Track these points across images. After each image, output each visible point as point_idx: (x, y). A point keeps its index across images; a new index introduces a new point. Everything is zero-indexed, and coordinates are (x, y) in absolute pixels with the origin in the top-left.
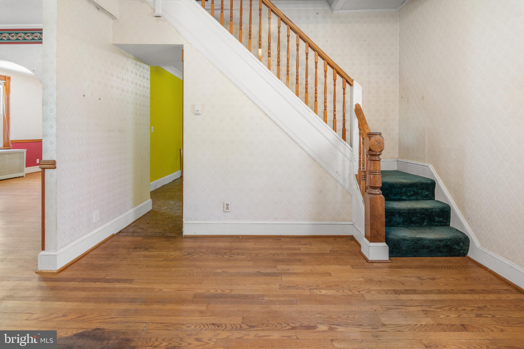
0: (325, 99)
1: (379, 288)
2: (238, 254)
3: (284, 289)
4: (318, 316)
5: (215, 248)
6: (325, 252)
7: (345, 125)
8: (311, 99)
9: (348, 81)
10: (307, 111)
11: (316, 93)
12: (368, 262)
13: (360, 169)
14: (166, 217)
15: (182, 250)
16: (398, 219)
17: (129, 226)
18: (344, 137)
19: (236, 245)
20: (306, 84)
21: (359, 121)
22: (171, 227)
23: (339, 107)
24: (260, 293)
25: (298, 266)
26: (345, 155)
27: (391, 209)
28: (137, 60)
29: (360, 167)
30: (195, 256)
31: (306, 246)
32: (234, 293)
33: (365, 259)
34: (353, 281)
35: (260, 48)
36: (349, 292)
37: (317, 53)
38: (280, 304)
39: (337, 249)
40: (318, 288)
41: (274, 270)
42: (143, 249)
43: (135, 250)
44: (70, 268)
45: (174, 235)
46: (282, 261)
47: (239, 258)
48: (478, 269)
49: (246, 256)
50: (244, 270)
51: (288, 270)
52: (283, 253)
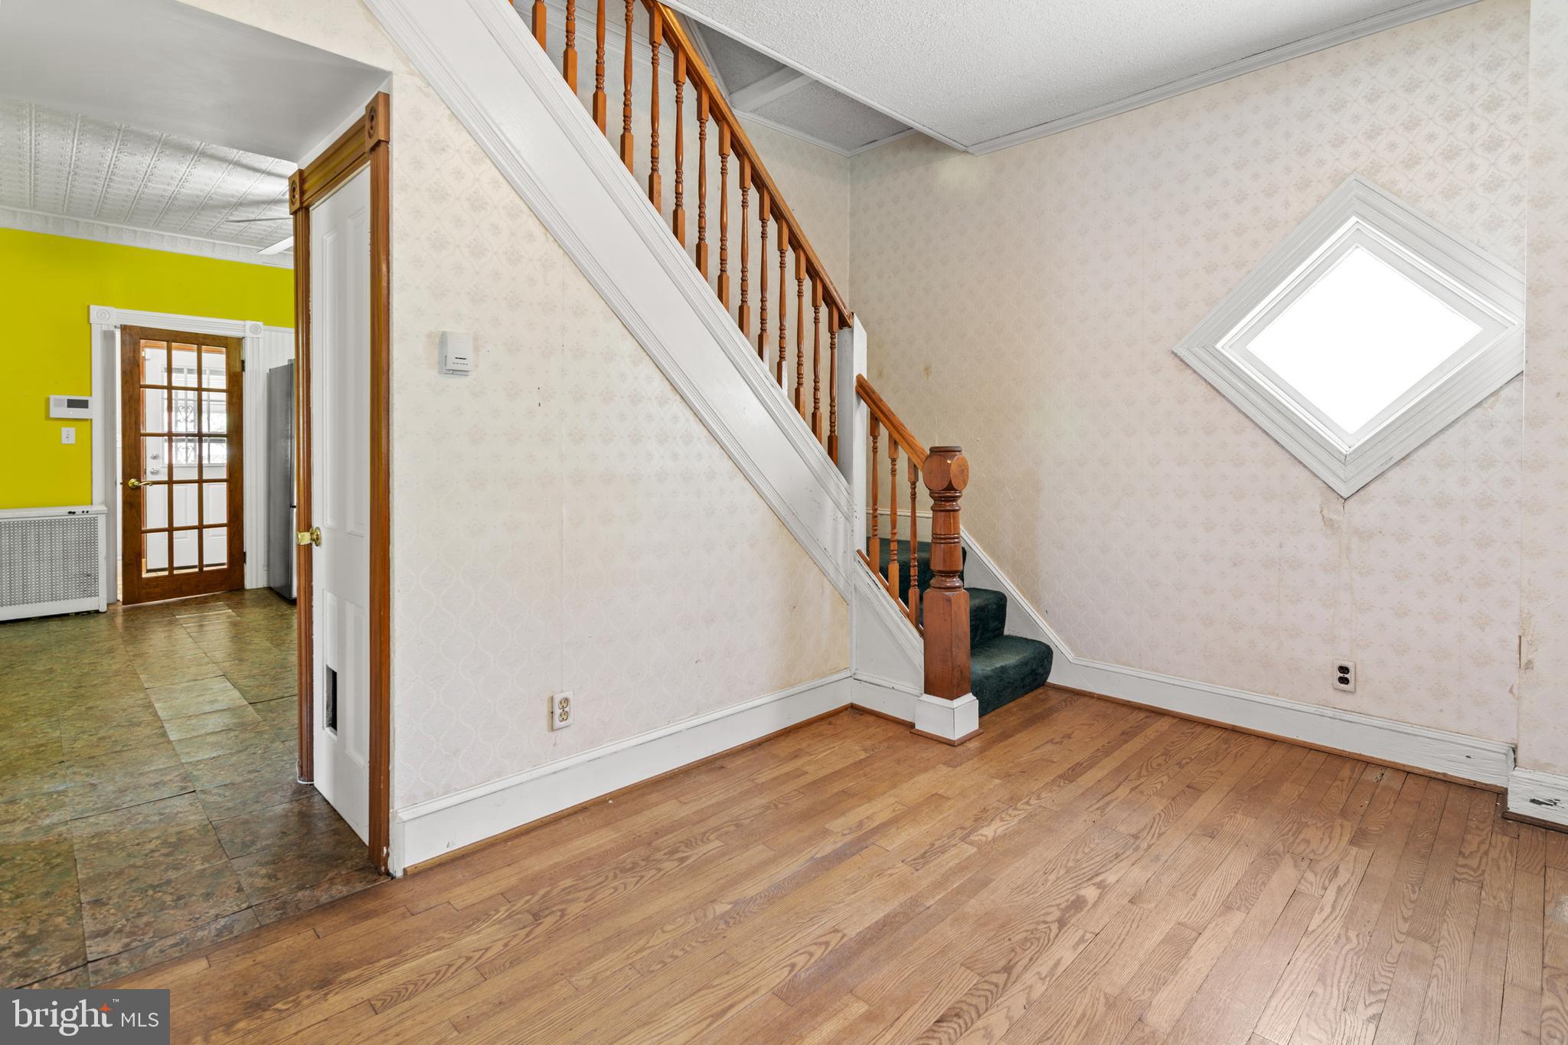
0: (800, 355)
2: (689, 844)
3: (925, 864)
5: (593, 857)
6: (863, 757)
7: (834, 426)
9: (842, 316)
12: (955, 744)
13: (876, 535)
20: (763, 310)
26: (837, 505)
29: (875, 530)
30: (575, 909)
31: (805, 760)
33: (944, 741)
37: (785, 226)
38: (971, 897)
40: (967, 829)
47: (710, 853)
48: (1083, 700)
49: (717, 839)
50: (775, 874)
51: (861, 824)
52: (787, 794)
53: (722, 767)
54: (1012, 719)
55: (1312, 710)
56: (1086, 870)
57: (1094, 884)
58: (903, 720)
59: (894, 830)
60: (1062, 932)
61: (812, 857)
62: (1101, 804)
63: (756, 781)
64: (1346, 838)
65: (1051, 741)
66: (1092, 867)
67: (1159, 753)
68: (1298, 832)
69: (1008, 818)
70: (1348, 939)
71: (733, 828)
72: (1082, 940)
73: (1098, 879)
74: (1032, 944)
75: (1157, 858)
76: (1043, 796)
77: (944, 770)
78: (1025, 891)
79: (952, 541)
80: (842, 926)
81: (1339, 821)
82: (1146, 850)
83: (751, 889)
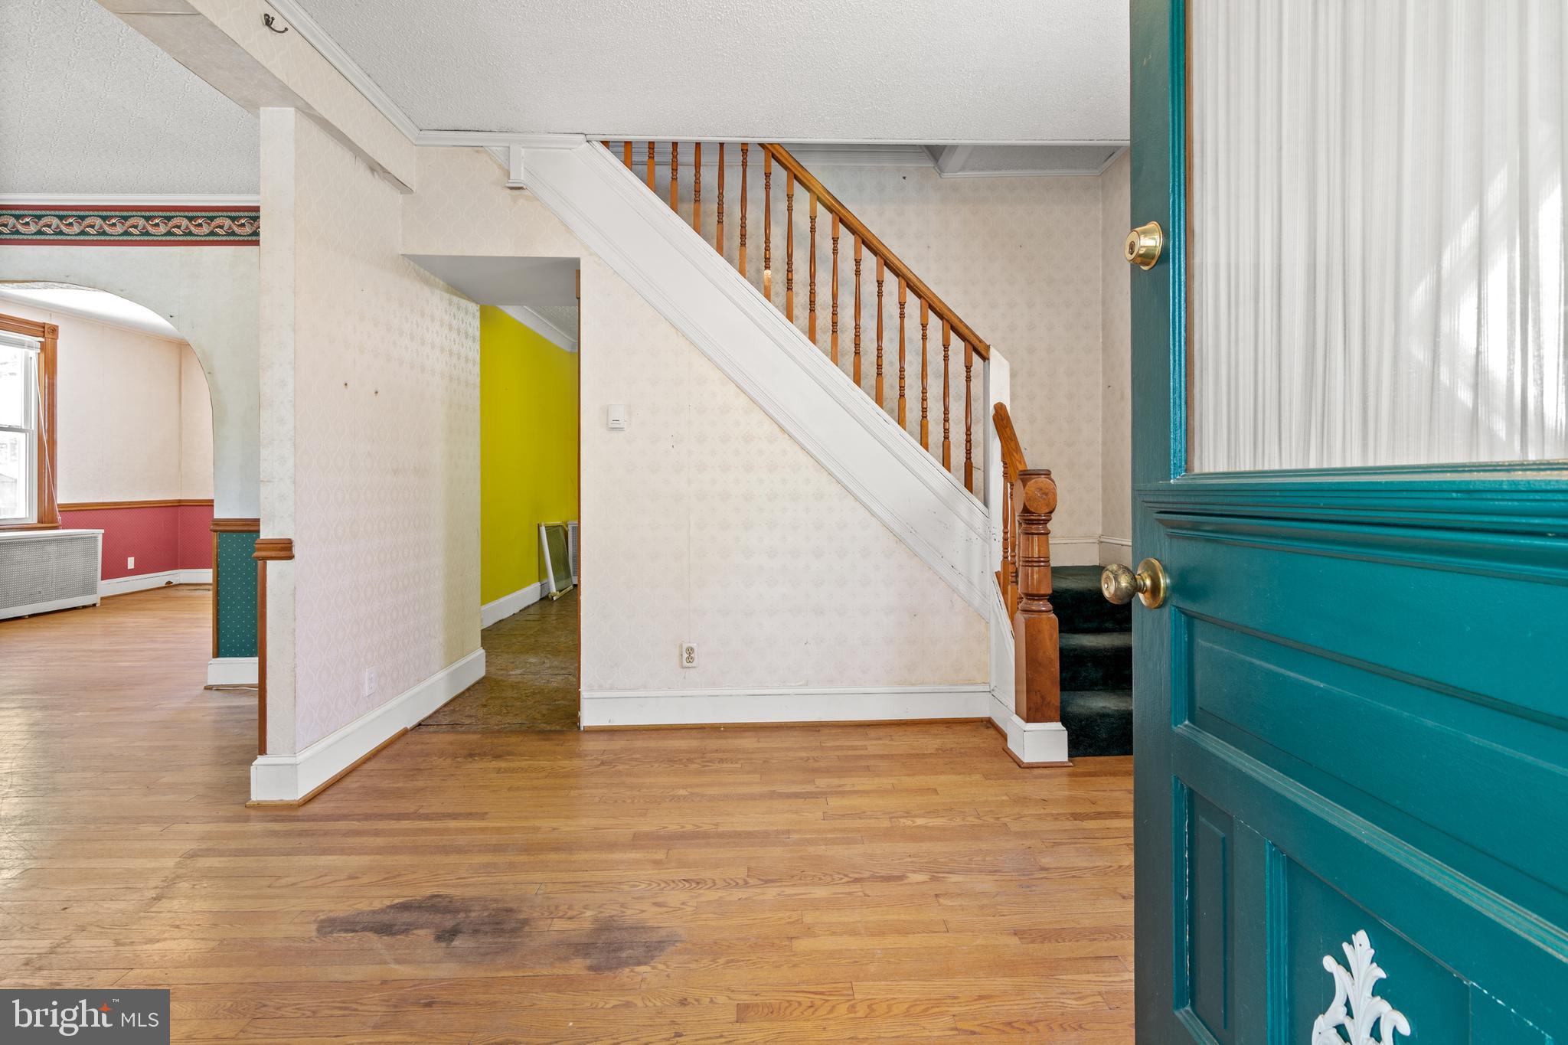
0: (924, 391)
1: (1042, 811)
2: (721, 761)
3: (835, 819)
4: (910, 860)
5: (664, 750)
6: (926, 752)
7: (970, 453)
8: (891, 391)
9: (977, 349)
10: (882, 420)
11: (902, 378)
12: (1022, 766)
13: (1005, 558)
14: (527, 692)
15: (586, 756)
16: (1093, 673)
17: (437, 712)
18: (968, 484)
19: (713, 743)
20: (879, 357)
21: (1002, 445)
22: (545, 712)
23: (957, 410)
24: (780, 828)
25: (862, 779)
26: (971, 527)
27: (1075, 650)
28: (452, 293)
29: (1005, 552)
30: (621, 767)
31: (881, 742)
32: (721, 829)
33: (1015, 761)
34: (986, 801)
35: (767, 267)
36: (977, 820)
37: (903, 281)
38: (826, 845)
39: (952, 746)
40: (908, 814)
41: (809, 788)
42: (490, 757)
43: (470, 760)
44: (324, 797)
45: (558, 728)
46: (827, 771)
47: (725, 768)
80: (723, 824)
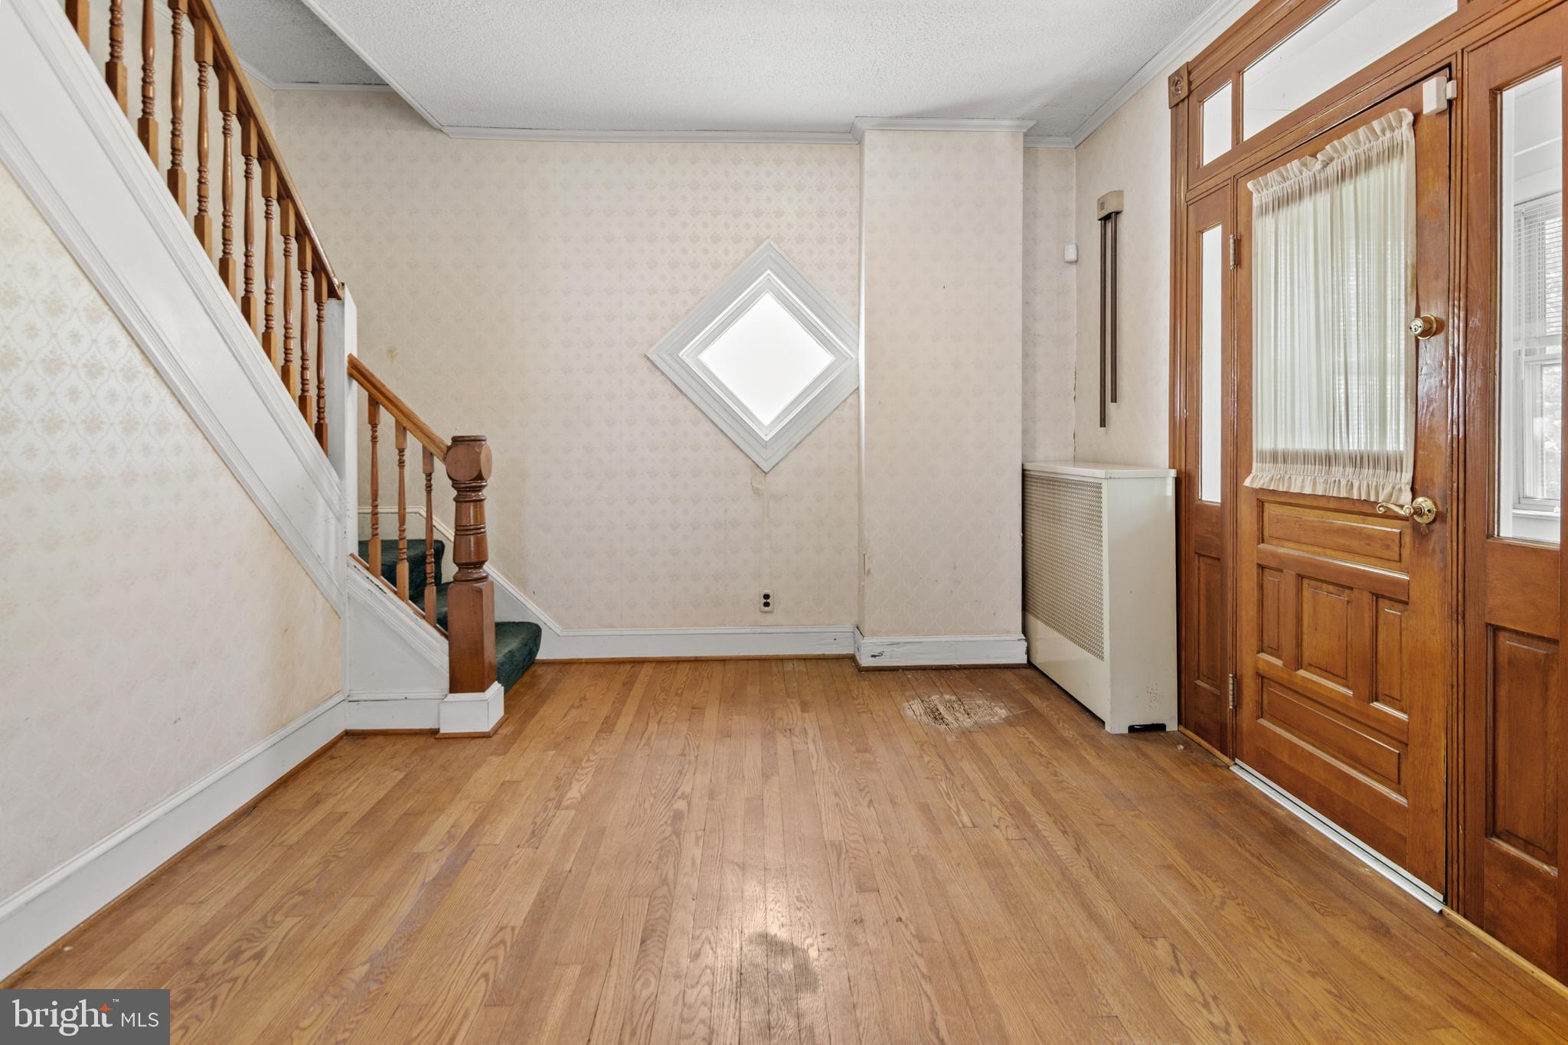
0: (287, 326)
7: (323, 412)
9: (332, 284)
11: (269, 302)
12: (491, 735)
20: (248, 266)
33: (474, 737)
47: (292, 933)
48: (575, 666)
49: (286, 917)
50: (393, 915)
51: (451, 836)
52: (340, 841)
53: (221, 848)
54: (525, 698)
55: (748, 631)
56: (666, 792)
57: (679, 798)
58: (420, 730)
59: (488, 827)
60: (682, 839)
61: (423, 884)
62: (644, 741)
63: (285, 844)
64: (799, 709)
65: (572, 706)
66: (670, 787)
67: (659, 692)
68: (773, 715)
69: (582, 778)
70: (834, 766)
71: (298, 899)
72: (698, 839)
73: (679, 793)
74: (667, 857)
75: (706, 763)
76: (598, 751)
77: (496, 760)
78: (635, 824)
79: (479, 531)
80: (505, 921)
81: (789, 700)
82: (696, 761)
83: (379, 938)
